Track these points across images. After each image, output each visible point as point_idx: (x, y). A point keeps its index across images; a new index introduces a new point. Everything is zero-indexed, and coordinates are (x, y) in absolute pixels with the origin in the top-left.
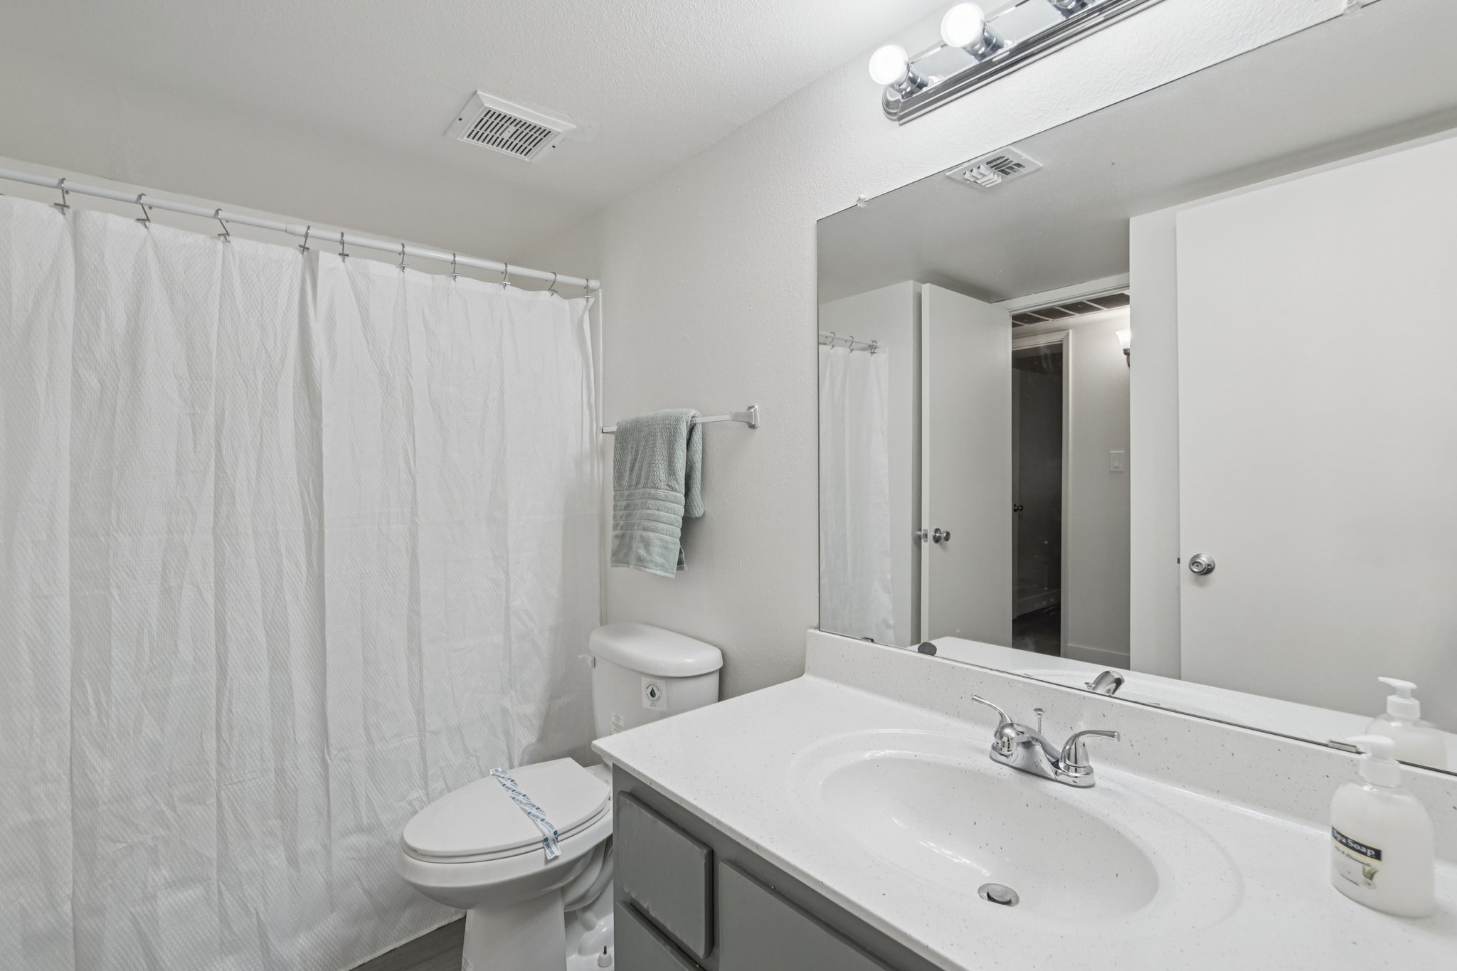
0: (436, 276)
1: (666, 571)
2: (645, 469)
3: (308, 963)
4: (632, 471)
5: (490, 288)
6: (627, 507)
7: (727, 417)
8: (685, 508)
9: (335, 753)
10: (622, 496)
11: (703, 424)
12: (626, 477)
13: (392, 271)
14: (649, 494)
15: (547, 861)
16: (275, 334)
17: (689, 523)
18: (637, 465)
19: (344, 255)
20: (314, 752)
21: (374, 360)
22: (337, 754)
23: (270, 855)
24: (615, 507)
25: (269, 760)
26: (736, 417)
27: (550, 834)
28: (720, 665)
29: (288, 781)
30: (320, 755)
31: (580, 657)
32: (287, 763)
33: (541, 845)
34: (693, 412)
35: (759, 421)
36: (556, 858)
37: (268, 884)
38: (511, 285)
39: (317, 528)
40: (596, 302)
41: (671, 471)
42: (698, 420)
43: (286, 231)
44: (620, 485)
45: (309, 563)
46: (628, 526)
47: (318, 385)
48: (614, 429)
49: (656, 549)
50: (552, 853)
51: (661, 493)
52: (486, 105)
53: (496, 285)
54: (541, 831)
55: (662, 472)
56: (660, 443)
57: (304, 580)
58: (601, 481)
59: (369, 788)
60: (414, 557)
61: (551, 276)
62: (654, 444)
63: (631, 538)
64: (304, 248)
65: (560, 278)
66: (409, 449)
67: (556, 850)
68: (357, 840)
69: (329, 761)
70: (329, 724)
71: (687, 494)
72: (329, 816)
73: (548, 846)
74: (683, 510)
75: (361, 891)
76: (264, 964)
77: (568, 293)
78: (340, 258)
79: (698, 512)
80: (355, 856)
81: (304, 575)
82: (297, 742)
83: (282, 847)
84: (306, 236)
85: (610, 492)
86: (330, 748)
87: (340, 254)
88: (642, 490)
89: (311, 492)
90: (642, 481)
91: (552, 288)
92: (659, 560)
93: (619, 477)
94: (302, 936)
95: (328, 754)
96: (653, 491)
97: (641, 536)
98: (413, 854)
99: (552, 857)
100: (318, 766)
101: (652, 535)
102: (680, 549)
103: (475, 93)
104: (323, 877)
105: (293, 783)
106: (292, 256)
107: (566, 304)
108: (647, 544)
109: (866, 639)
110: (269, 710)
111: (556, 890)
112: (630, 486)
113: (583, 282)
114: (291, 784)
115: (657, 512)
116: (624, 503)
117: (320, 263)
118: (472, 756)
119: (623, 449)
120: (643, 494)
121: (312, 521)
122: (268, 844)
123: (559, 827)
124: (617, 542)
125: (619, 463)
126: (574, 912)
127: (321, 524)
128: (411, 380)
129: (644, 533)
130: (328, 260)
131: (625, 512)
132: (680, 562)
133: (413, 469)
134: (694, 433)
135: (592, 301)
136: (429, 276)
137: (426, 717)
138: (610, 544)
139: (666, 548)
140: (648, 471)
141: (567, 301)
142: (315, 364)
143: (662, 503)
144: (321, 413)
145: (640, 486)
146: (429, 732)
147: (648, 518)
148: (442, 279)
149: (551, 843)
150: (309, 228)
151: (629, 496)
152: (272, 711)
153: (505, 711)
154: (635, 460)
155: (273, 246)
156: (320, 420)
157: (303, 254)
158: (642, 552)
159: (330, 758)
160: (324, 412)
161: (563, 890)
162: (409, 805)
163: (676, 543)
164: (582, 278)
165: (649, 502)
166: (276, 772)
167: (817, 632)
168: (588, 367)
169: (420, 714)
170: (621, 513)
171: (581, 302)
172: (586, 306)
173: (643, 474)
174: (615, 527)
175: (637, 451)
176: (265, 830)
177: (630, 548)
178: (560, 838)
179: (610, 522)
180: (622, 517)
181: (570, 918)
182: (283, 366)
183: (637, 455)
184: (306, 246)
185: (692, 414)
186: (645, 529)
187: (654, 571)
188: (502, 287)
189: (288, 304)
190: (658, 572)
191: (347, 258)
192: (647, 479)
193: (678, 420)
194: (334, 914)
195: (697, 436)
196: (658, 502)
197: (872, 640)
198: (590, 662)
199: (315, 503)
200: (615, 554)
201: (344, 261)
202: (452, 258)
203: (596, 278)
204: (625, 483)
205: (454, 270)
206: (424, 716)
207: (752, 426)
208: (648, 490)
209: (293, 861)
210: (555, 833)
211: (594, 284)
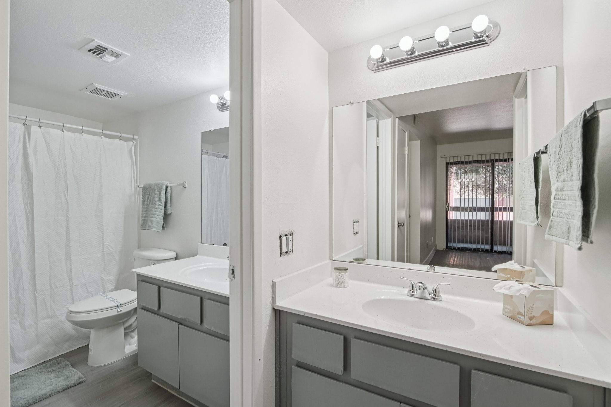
0: (75, 134)
1: (158, 229)
2: (152, 199)
3: (30, 359)
4: (148, 200)
5: (96, 138)
6: (146, 211)
7: (177, 185)
8: (165, 211)
9: (39, 292)
10: (144, 207)
11: (171, 187)
12: (146, 201)
13: (59, 132)
14: (153, 207)
15: (118, 312)
16: (14, 153)
17: (166, 216)
18: (149, 199)
19: (40, 127)
20: (31, 292)
21: (52, 162)
22: (39, 293)
23: (14, 326)
24: (142, 211)
25: (13, 295)
26: (180, 185)
27: (119, 304)
28: (176, 256)
29: (21, 301)
30: (33, 293)
31: (130, 259)
32: (21, 296)
33: (116, 307)
34: (167, 182)
35: (187, 185)
36: (121, 311)
37: (14, 335)
38: (104, 137)
39: (31, 218)
40: (137, 143)
41: (160, 200)
42: (170, 185)
43: (18, 118)
44: (144, 204)
45: (28, 230)
46: (146, 217)
47: (31, 170)
48: (142, 186)
49: (154, 223)
50: (120, 309)
51: (156, 207)
52: (96, 87)
53: (99, 137)
54: (116, 304)
55: (157, 200)
56: (156, 191)
57: (26, 235)
58: (138, 203)
59: (52, 304)
60: (68, 228)
61: (120, 134)
62: (155, 192)
63: (147, 220)
64: (24, 124)
65: (123, 135)
66: (65, 192)
67: (121, 309)
68: (48, 321)
69: (37, 295)
70: (36, 283)
71: (165, 207)
72: (37, 313)
73: (118, 308)
74: (164, 211)
75: (49, 338)
76: (13, 360)
77: (126, 140)
78: (39, 128)
79: (169, 212)
80: (46, 326)
81: (26, 234)
82: (24, 289)
83: (19, 323)
84: (26, 120)
85: (141, 207)
86: (37, 290)
87: (39, 126)
88: (151, 206)
89: (29, 206)
90: (151, 203)
91: (120, 138)
92: (156, 226)
93: (143, 201)
94: (27, 351)
95: (36, 292)
96: (154, 206)
97: (150, 219)
98: (73, 313)
99: (119, 310)
100: (32, 297)
101: (153, 219)
102: (163, 223)
103: (93, 84)
104: (35, 333)
105: (23, 302)
106: (20, 127)
107: (125, 143)
108: (152, 222)
109: (212, 244)
110: (13, 278)
111: (121, 323)
112: (147, 204)
113: (132, 136)
114: (22, 303)
115: (155, 212)
116: (145, 210)
117: (32, 130)
118: (90, 293)
119: (145, 193)
120: (151, 207)
121: (29, 216)
122: (13, 322)
123: (122, 303)
124: (143, 222)
125: (144, 197)
126: (127, 332)
127: (33, 216)
128: (66, 169)
129: (151, 219)
130: (35, 129)
131: (145, 213)
132: (163, 227)
133: (67, 198)
134: (168, 189)
135: (135, 143)
136: (73, 134)
137: (73, 280)
138: (141, 222)
139: (158, 223)
140: (153, 200)
141: (125, 142)
142: (30, 163)
143: (157, 209)
144: (33, 180)
145: (150, 204)
146: (74, 285)
147: (152, 214)
148: (78, 135)
149: (119, 307)
150: (27, 117)
151: (147, 207)
152: (14, 279)
153: (102, 279)
154: (149, 196)
155: (12, 123)
156: (32, 182)
157: (24, 126)
158: (150, 224)
159: (37, 294)
160: (34, 180)
161: (124, 323)
162: (67, 309)
163: (161, 221)
164: (131, 135)
165: (153, 209)
166: (16, 298)
167: (201, 244)
168: (133, 164)
169: (71, 279)
170: (144, 213)
171: (131, 143)
172: (133, 145)
173: (151, 201)
174: (142, 217)
175: (149, 194)
176: (12, 318)
177: (147, 223)
178: (122, 306)
179: (141, 216)
180: (144, 214)
181: (126, 334)
182: (17, 164)
183: (149, 195)
184: (26, 123)
185: (167, 183)
186: (151, 217)
187: (154, 229)
188: (101, 138)
189: (18, 143)
190: (155, 230)
191: (41, 128)
192: (152, 202)
193: (162, 185)
194: (39, 345)
195: (169, 190)
196: (155, 209)
197: (214, 244)
198: (133, 260)
199: (30, 210)
200: (142, 225)
201: (40, 128)
202: (82, 128)
203: (137, 135)
204: (145, 204)
205: (82, 132)
206: (72, 280)
207: (185, 187)
208: (152, 206)
209: (23, 327)
210: (121, 304)
211: (135, 137)
